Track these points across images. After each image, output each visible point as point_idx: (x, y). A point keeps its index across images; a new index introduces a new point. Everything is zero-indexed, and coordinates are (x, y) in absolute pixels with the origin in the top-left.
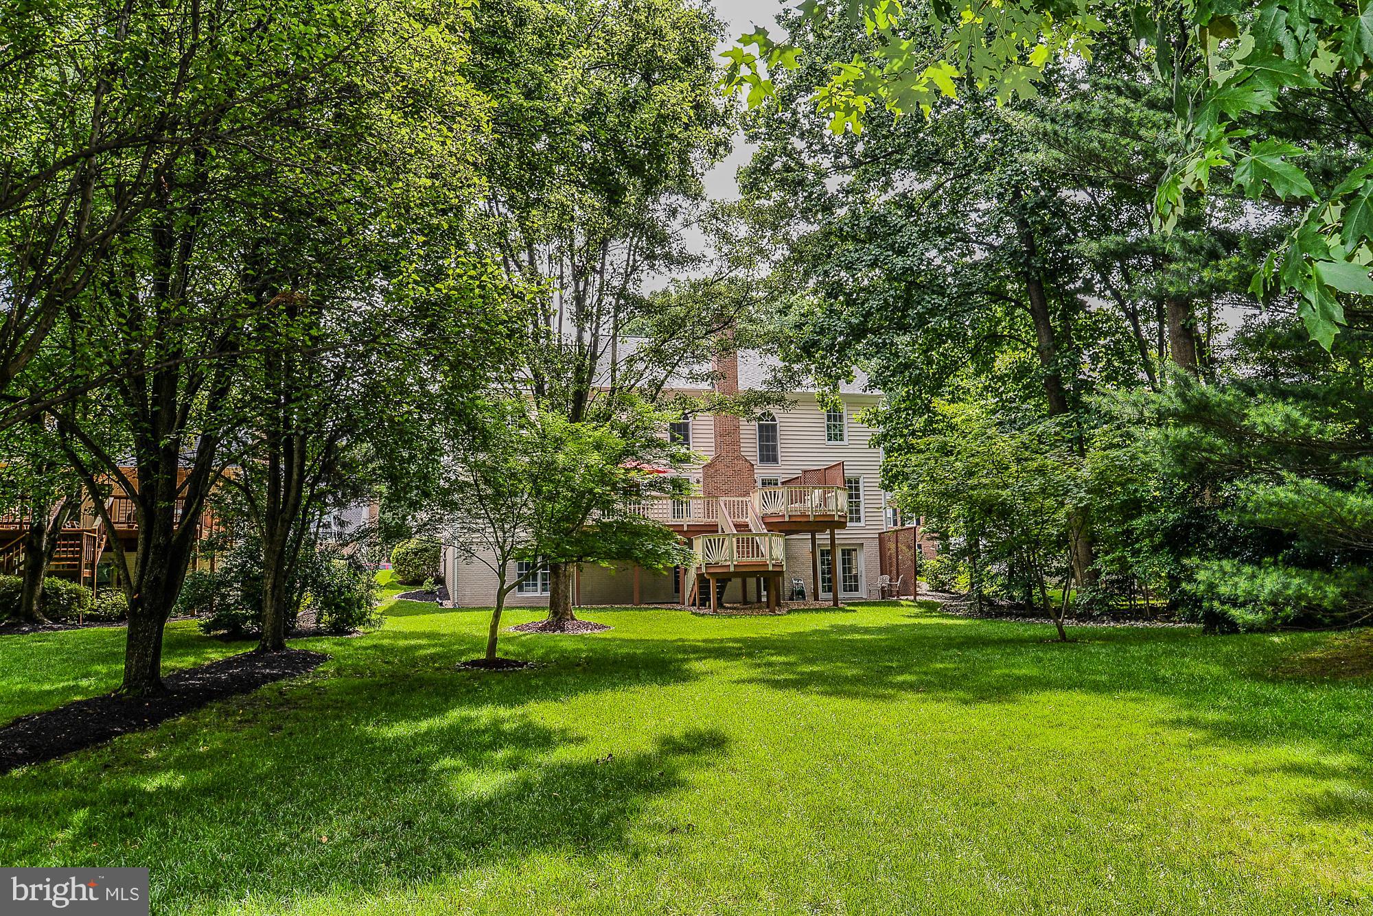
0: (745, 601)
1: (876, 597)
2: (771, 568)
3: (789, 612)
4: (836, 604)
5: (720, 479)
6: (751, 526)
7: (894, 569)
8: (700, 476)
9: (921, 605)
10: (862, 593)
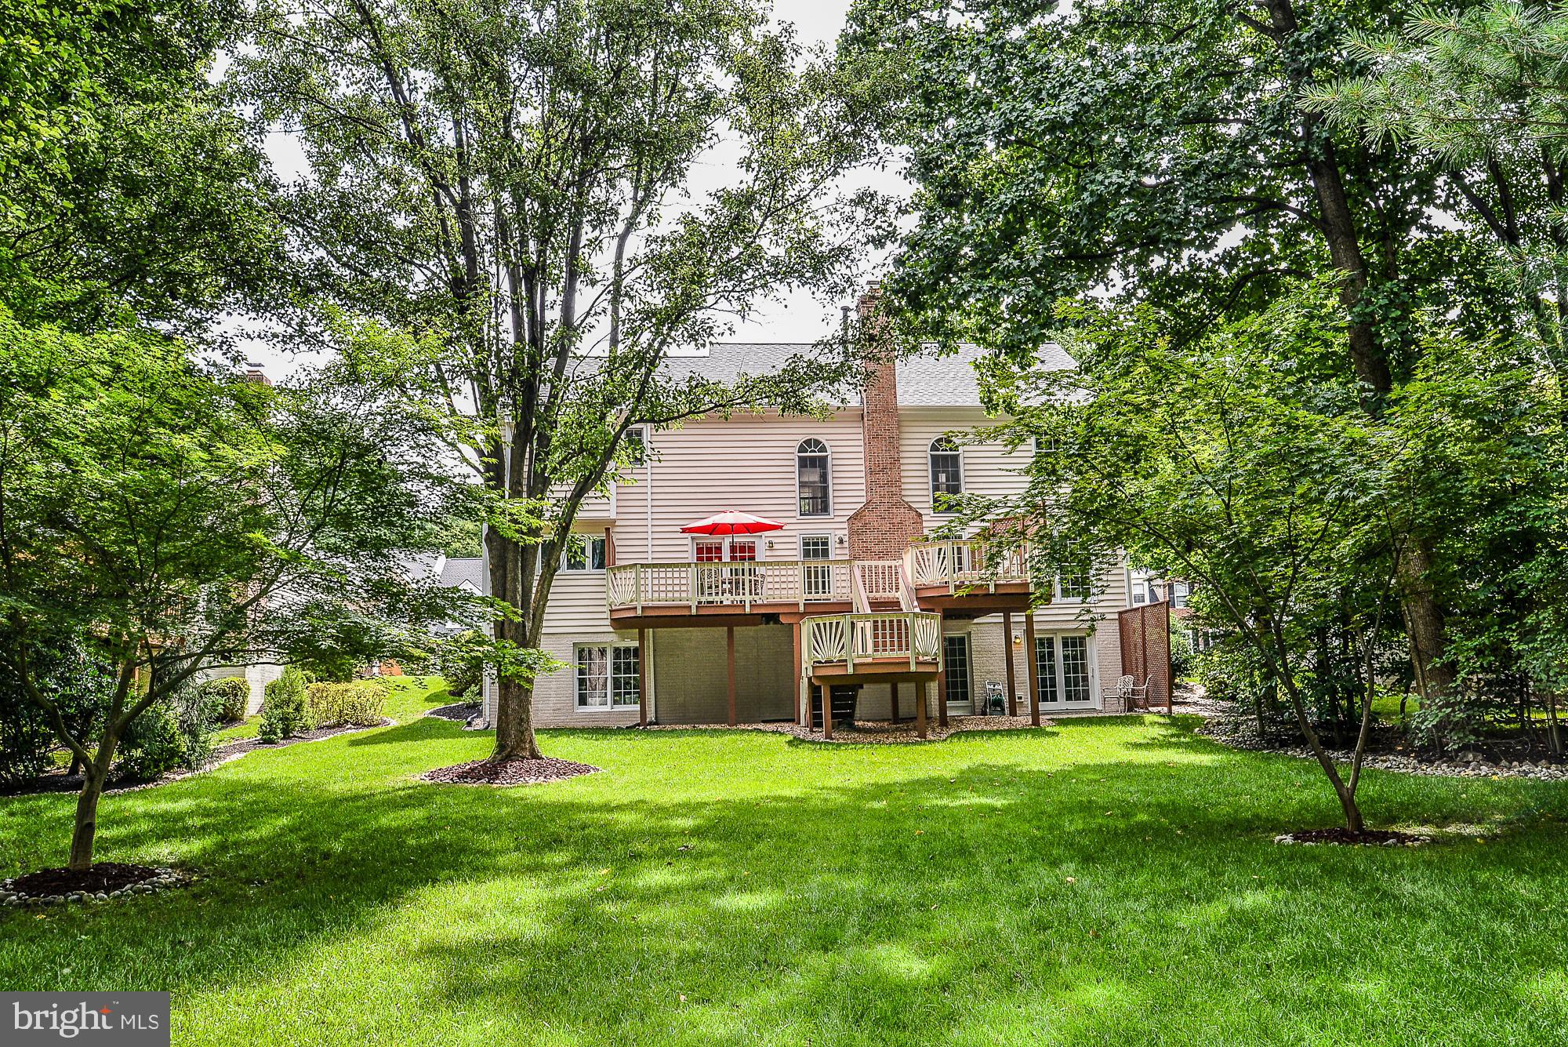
0: (896, 718)
1: (1117, 709)
2: (913, 668)
3: (958, 735)
4: (1036, 722)
5: (870, 536)
6: (903, 606)
7: (1140, 666)
8: (844, 533)
9: (1175, 722)
10: (1095, 702)
